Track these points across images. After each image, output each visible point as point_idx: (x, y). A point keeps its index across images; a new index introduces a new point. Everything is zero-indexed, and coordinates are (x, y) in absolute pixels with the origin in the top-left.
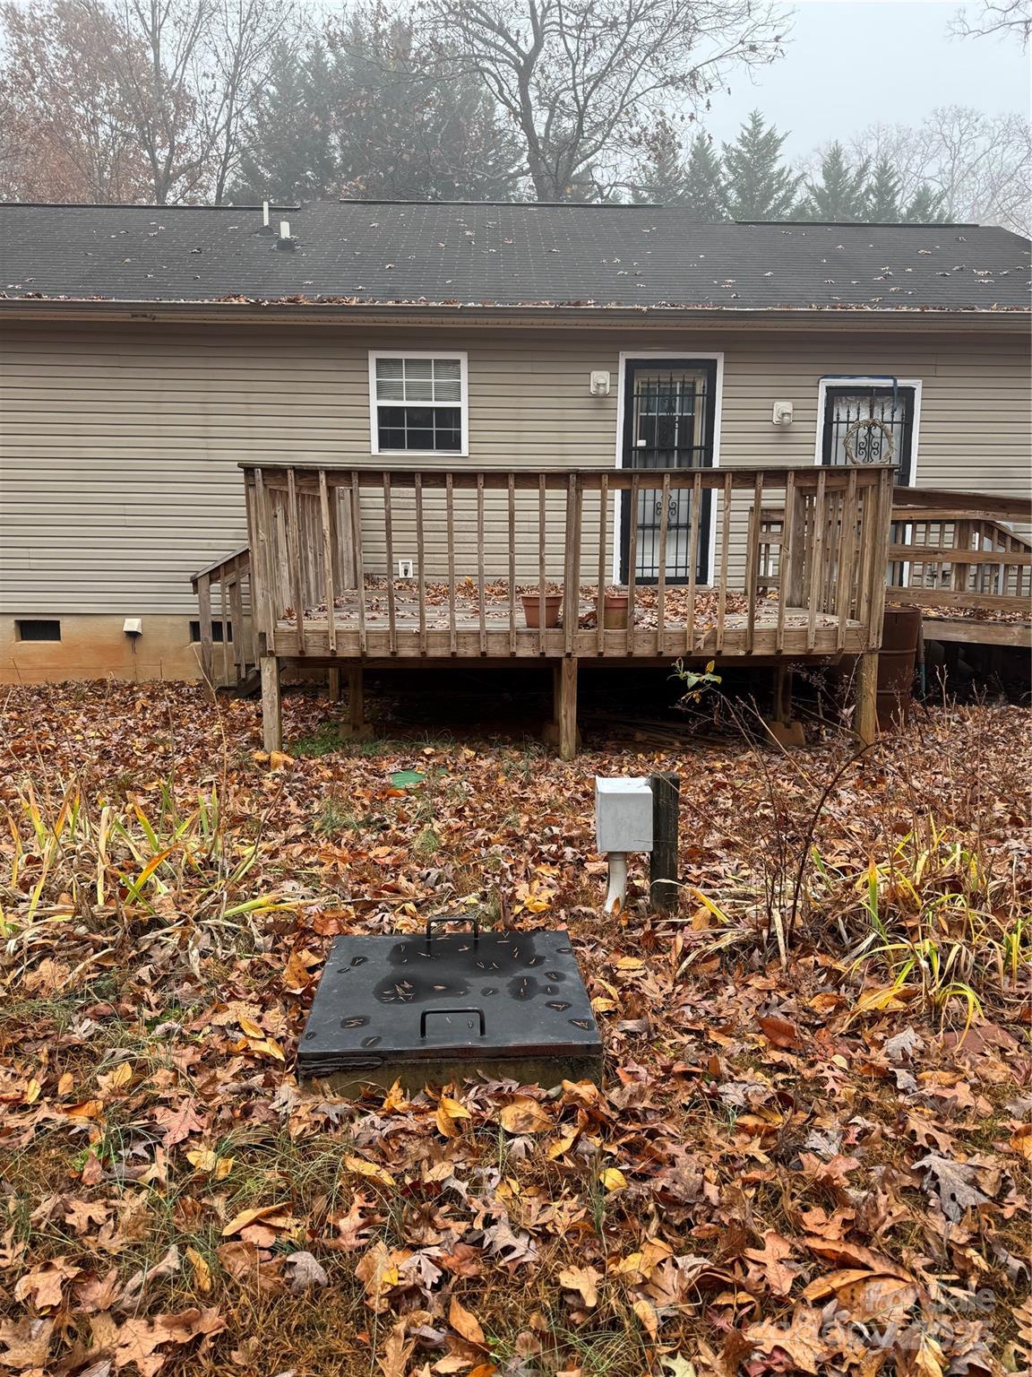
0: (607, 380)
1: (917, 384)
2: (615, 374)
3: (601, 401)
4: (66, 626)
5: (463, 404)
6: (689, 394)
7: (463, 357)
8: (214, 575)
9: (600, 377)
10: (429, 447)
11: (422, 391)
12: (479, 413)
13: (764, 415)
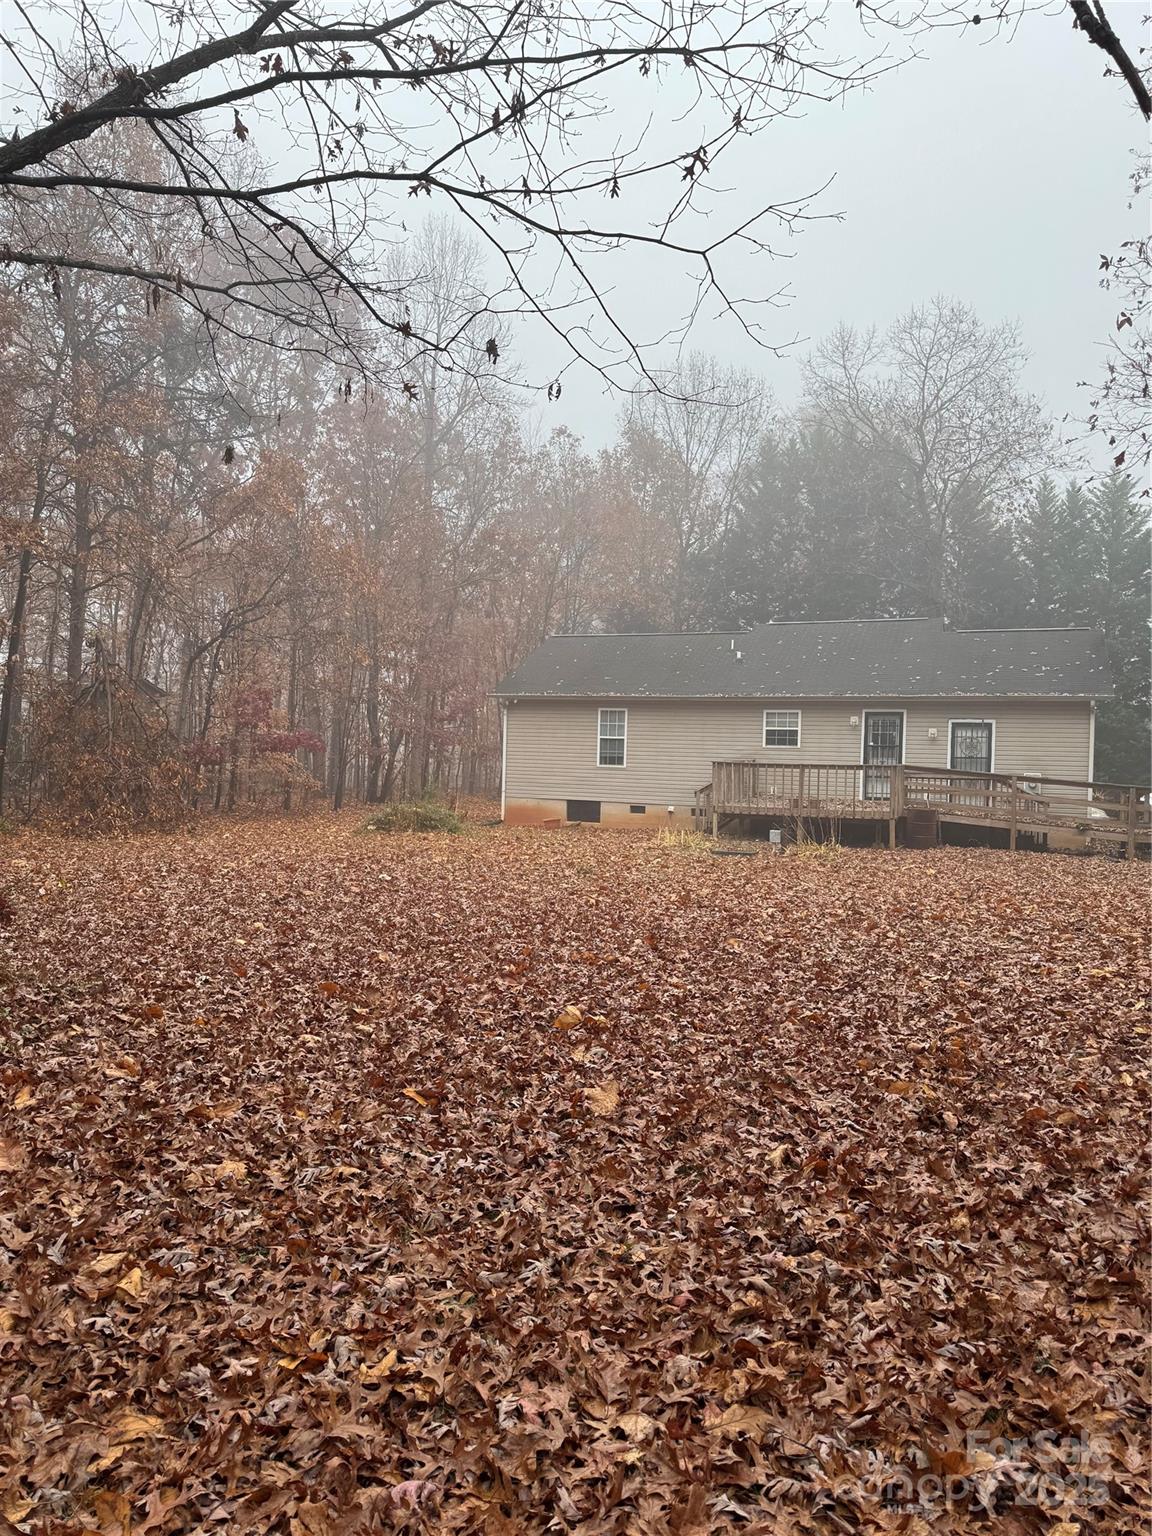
0: (858, 719)
1: (993, 722)
3: (856, 728)
4: (647, 808)
5: (798, 728)
6: (893, 724)
7: (799, 712)
8: (702, 791)
9: (854, 719)
11: (783, 724)
12: (805, 732)
13: (924, 734)
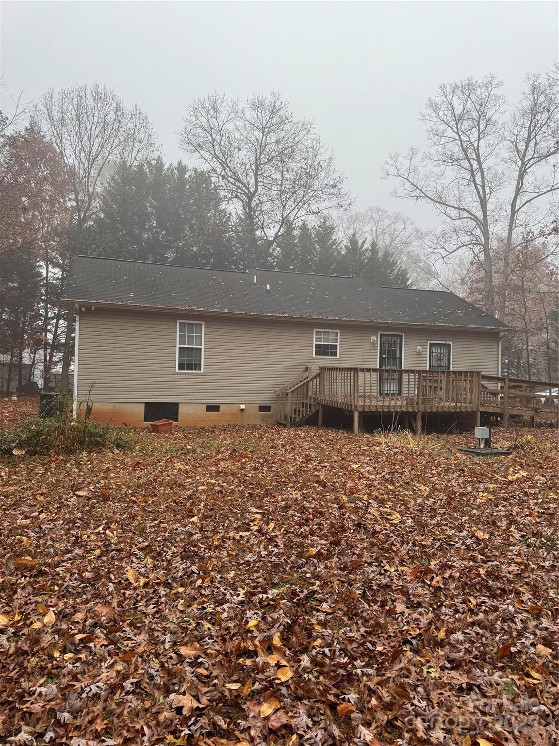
0: (375, 339)
1: (450, 343)
2: (377, 337)
3: (374, 344)
4: (222, 407)
5: (338, 344)
6: (395, 343)
7: (338, 331)
9: (374, 338)
10: (328, 355)
11: (326, 340)
12: (342, 346)
13: (414, 350)
